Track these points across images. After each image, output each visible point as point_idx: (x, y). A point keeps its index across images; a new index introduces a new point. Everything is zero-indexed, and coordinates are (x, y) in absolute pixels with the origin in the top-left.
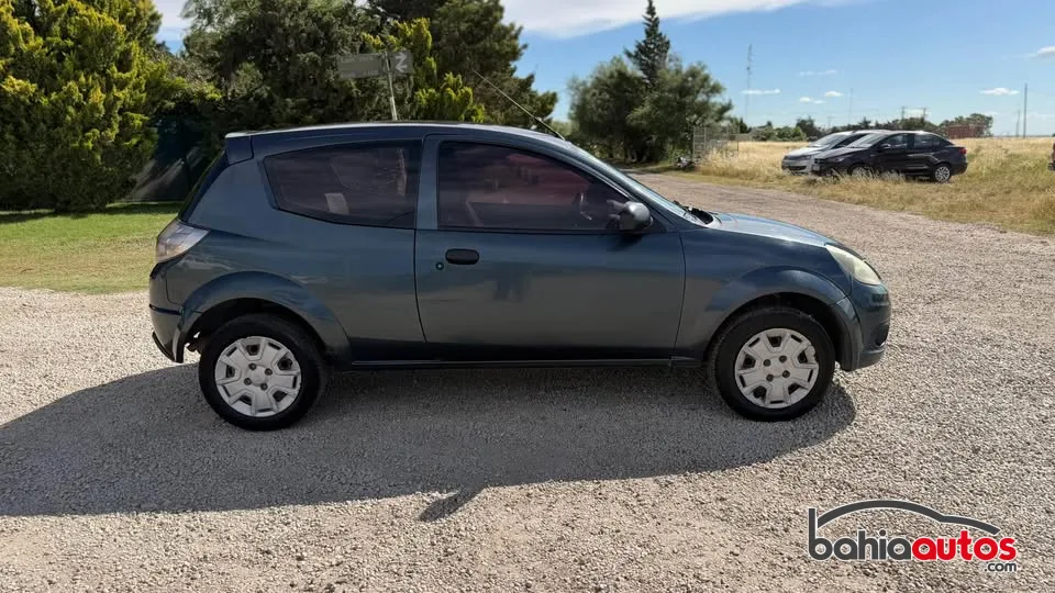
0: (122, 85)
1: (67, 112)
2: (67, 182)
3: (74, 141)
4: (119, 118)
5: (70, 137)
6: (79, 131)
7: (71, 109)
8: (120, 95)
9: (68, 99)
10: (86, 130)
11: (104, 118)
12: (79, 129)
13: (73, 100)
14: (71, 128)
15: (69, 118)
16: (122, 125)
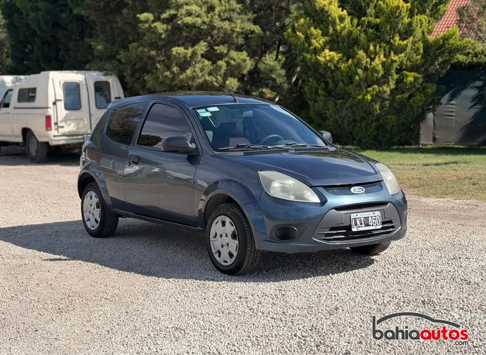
0: (399, 50)
1: (357, 73)
2: (361, 125)
3: (359, 95)
4: (396, 76)
5: (357, 92)
6: (364, 87)
7: (360, 71)
8: (396, 58)
9: (358, 65)
10: (369, 86)
11: (383, 76)
12: (363, 85)
13: (362, 64)
14: (359, 85)
15: (357, 78)
16: (398, 82)
